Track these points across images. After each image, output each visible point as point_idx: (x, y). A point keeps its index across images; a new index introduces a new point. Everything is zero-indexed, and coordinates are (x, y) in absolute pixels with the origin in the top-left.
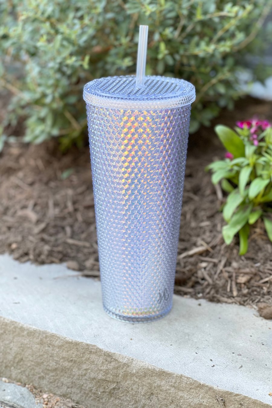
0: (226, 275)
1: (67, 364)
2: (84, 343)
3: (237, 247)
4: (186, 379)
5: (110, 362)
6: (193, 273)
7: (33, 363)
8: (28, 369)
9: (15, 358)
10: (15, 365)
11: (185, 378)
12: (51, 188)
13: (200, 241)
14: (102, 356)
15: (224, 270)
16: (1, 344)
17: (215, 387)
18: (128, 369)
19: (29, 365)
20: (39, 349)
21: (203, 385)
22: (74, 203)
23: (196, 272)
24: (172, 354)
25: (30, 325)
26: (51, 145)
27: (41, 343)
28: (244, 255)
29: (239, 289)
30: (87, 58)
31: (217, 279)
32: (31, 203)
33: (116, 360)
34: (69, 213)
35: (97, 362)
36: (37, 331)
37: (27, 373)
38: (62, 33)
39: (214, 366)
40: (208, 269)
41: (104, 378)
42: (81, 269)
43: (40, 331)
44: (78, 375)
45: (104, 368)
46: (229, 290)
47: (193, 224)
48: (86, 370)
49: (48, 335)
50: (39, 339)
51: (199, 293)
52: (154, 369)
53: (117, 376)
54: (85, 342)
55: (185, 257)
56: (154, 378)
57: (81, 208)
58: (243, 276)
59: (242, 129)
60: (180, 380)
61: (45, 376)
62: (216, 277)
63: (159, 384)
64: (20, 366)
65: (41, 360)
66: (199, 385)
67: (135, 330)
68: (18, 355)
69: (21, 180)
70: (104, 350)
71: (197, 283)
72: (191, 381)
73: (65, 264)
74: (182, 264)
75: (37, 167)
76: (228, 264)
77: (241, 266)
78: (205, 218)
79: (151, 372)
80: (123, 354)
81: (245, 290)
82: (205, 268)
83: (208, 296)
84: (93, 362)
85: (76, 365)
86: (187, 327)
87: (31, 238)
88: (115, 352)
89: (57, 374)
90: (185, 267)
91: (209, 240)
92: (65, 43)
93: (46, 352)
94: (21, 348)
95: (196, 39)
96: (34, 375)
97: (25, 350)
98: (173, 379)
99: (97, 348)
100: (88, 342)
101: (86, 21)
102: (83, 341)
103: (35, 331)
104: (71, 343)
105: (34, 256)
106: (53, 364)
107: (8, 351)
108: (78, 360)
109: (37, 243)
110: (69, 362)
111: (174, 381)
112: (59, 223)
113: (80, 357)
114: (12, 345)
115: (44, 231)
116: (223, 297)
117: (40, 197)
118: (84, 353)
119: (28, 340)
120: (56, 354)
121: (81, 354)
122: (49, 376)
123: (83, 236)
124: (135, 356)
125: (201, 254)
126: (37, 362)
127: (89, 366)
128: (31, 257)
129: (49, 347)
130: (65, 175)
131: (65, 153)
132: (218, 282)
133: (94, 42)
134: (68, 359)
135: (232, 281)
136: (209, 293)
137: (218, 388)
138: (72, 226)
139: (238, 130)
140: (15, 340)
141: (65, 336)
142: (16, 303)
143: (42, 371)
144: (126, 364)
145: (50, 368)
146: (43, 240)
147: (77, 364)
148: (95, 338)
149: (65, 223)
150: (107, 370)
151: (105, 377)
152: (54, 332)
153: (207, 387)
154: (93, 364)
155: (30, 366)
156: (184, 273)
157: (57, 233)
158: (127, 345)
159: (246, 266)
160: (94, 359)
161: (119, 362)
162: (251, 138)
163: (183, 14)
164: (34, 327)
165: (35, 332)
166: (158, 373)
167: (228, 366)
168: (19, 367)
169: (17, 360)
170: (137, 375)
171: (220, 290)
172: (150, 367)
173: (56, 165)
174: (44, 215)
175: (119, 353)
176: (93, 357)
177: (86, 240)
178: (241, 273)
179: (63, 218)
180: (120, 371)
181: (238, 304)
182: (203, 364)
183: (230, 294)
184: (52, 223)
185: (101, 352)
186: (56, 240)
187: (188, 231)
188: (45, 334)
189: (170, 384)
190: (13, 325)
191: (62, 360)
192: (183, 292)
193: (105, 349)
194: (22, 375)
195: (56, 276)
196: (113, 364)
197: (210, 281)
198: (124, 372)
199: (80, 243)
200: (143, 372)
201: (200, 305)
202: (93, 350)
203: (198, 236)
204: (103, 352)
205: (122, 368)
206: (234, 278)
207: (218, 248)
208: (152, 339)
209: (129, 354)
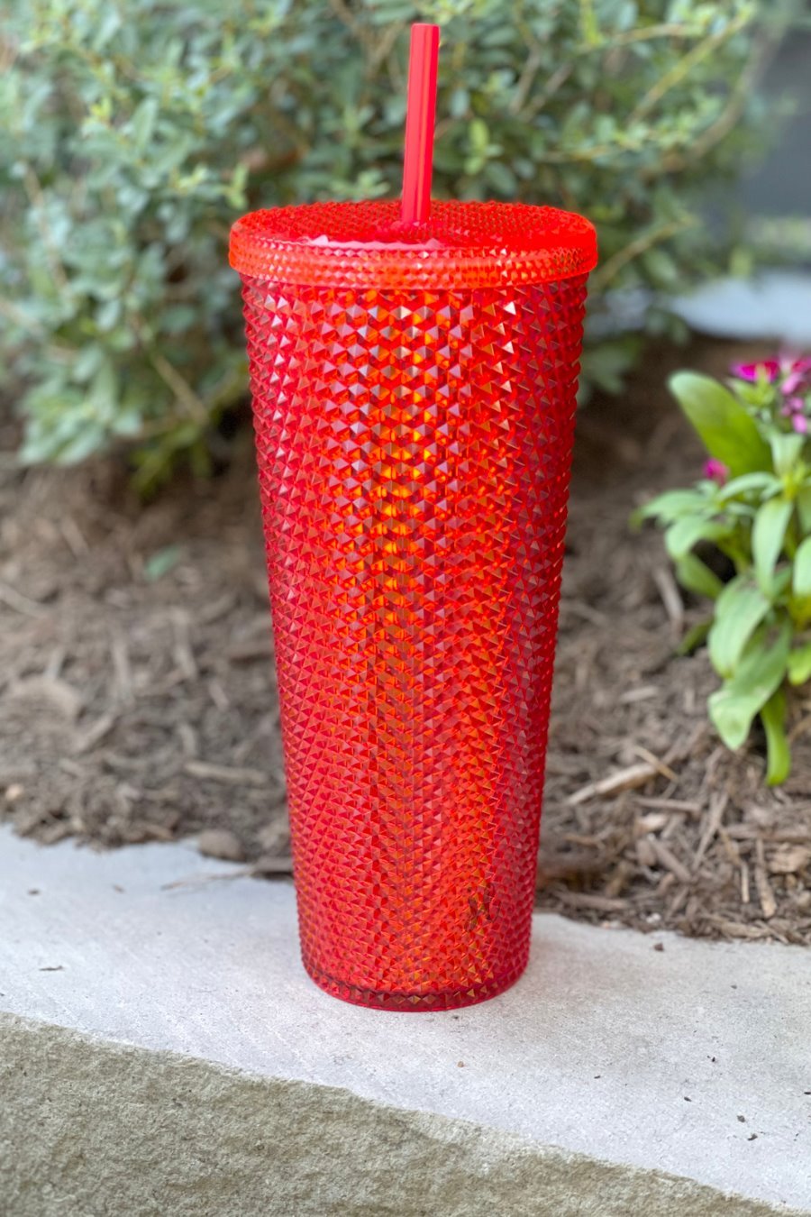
0: (734, 848)
1: (242, 1161)
2: (303, 1086)
3: (759, 760)
4: (670, 1183)
5: (399, 1145)
6: (624, 850)
7: (122, 1168)
8: (102, 1189)
9: (56, 1153)
10: (56, 1177)
11: (667, 1182)
12: (117, 609)
13: (630, 749)
14: (368, 1124)
15: (724, 832)
16: (9, 1110)
17: (775, 1205)
18: (463, 1163)
19: (105, 1173)
20: (145, 1118)
21: (731, 1199)
22: (198, 650)
23: (632, 847)
24: (607, 1104)
25: (111, 1035)
26: (103, 473)
27: (152, 1095)
28: (781, 785)
29: (780, 892)
30: (240, 176)
31: (702, 864)
32: (54, 658)
33: (421, 1134)
34: (182, 683)
35: (351, 1148)
36: (136, 1054)
37: (98, 1202)
38: (159, 98)
39: (754, 1137)
40: (666, 834)
41: (374, 1199)
42: (246, 854)
43: (147, 1054)
44: (283, 1198)
45: (377, 1165)
46: (746, 898)
47: (601, 698)
48: (311, 1179)
49: (175, 1064)
50: (145, 1082)
51: (649, 913)
52: (558, 1156)
53: (423, 1192)
54: (310, 1081)
55: (588, 801)
56: (554, 1188)
57: (221, 666)
58: (788, 851)
59: (752, 383)
60: (651, 1189)
61: (165, 1209)
62: (699, 856)
63: (574, 1207)
64: (75, 1178)
65: (150, 1153)
66: (718, 1200)
67: (465, 1036)
68: (67, 1144)
69: (13, 586)
70: (374, 1104)
71: (638, 880)
72: (687, 1188)
73: (193, 842)
74: (586, 823)
75: (64, 545)
76: (735, 814)
77: (779, 818)
78: (635, 677)
79: (547, 1166)
80: (444, 1113)
81: (799, 895)
82: (657, 833)
83: (681, 919)
84: (337, 1149)
85: (276, 1163)
86: (634, 1019)
87: (68, 764)
88: (413, 1109)
89: (205, 1200)
90: (593, 831)
91: (662, 741)
92: (167, 129)
93: (166, 1127)
94: (79, 1119)
95: (581, 111)
96: (122, 1207)
97: (91, 1126)
98: (624, 1186)
99: (351, 1099)
100: (321, 1082)
101: (230, 60)
102: (299, 1079)
103: (131, 1054)
104: (260, 1087)
105: (85, 820)
106: (191, 1166)
107: (33, 1130)
108: (282, 1145)
109: (92, 780)
110: (250, 1154)
111: (626, 1192)
112: (153, 715)
113: (291, 1135)
114: (45, 1108)
115: (107, 739)
116: (732, 920)
117: (80, 638)
118: (306, 1118)
119: (103, 1089)
120: (205, 1129)
121: (291, 1124)
122: (178, 1208)
123: (240, 752)
124: (485, 1117)
125: (639, 788)
126: (134, 1161)
127: (321, 1165)
128: (77, 823)
129: (180, 1105)
130: (157, 566)
131: (152, 498)
132: (707, 874)
133: (246, 135)
134: (248, 1144)
135: (752, 867)
136: (682, 910)
137: (787, 1205)
138: (197, 724)
139: (739, 386)
140: (55, 1093)
141: (237, 1064)
142: (50, 969)
143: (154, 1194)
144: (454, 1146)
145: (181, 1182)
146: (107, 769)
147: (279, 1160)
148: (339, 1067)
149: (173, 715)
150: (386, 1171)
151: (378, 1196)
152: (196, 1053)
153: (746, 1207)
154: (336, 1154)
155: (107, 1179)
156: (593, 848)
157: (151, 747)
158: (452, 1082)
159: (796, 819)
160: (339, 1138)
161: (430, 1142)
162: (784, 411)
163: (535, 35)
164: (125, 1042)
165: (129, 1059)
166: (569, 1169)
167: (801, 1135)
168: (70, 1183)
169: (64, 1159)
170: (495, 1181)
171: (716, 899)
172: (542, 1152)
173: (125, 535)
174: (101, 693)
175: (429, 1110)
176: (335, 1130)
177: (248, 763)
178: (782, 841)
179: (167, 701)
180: (435, 1173)
181: (783, 939)
182: (718, 1131)
183: (751, 911)
184: (132, 719)
185: (367, 1111)
186: (153, 769)
187: (588, 718)
188: (165, 1063)
189: (614, 1204)
190: (50, 1039)
191: (224, 1151)
192: (597, 910)
193: (382, 1101)
194: (81, 1208)
195: (170, 878)
196: (407, 1150)
197: (681, 871)
198: (449, 1173)
199: (235, 775)
200: (518, 1172)
201: (659, 948)
202: (336, 1108)
203: (622, 733)
204: (373, 1111)
205: (442, 1163)
206: (760, 859)
207: (694, 765)
208: (528, 1061)
209: (464, 1112)
